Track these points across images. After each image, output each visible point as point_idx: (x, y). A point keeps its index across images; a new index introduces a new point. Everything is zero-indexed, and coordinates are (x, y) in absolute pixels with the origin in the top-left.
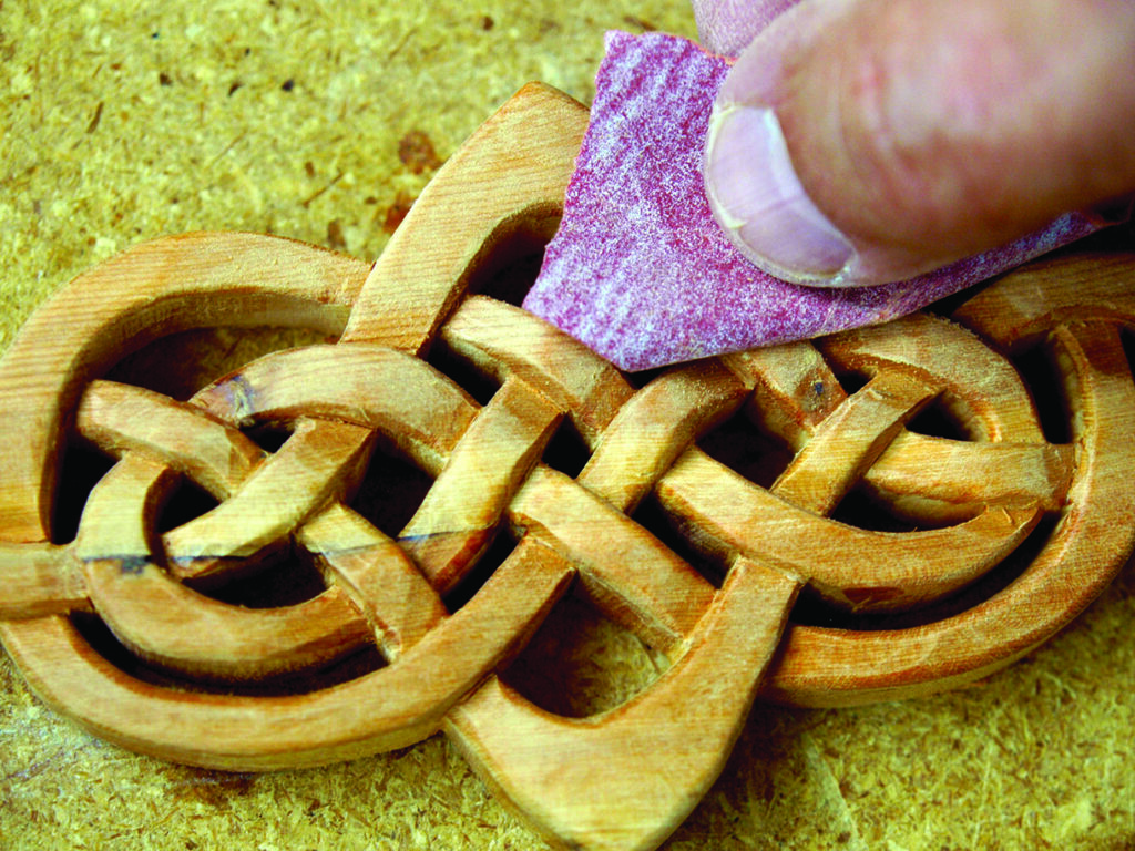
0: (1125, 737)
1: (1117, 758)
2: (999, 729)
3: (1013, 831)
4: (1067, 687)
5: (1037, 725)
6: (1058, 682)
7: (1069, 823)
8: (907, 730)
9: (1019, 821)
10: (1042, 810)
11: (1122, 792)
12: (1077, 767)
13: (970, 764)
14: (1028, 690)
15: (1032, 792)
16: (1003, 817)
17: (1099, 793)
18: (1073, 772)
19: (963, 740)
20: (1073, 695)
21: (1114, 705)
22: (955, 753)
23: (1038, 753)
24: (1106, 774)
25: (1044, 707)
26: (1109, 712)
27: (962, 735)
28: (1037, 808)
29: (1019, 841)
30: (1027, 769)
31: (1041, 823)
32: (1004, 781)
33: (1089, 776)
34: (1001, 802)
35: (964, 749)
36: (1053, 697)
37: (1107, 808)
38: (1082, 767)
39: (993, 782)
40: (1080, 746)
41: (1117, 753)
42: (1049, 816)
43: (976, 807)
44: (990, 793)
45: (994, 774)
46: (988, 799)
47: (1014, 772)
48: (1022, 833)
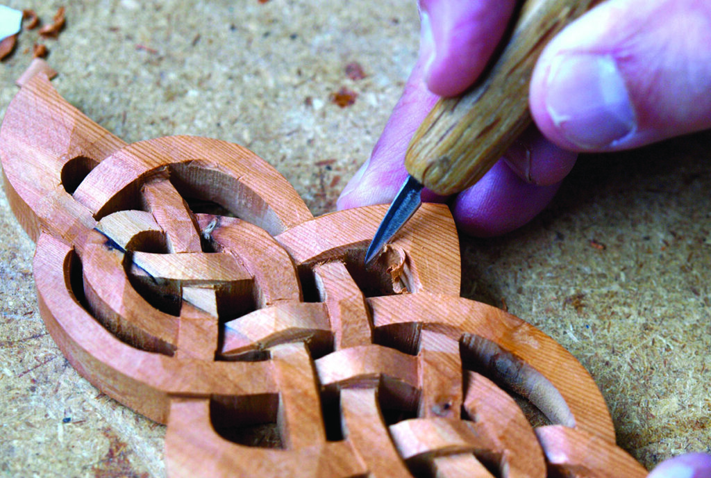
0: (698, 370)
1: (694, 381)
2: (631, 359)
3: (635, 407)
4: (668, 344)
5: (651, 359)
6: (664, 341)
7: (666, 407)
8: (581, 353)
9: (639, 404)
10: (651, 400)
11: (696, 396)
12: (672, 382)
13: (614, 373)
14: (648, 343)
15: (647, 390)
16: (630, 400)
17: (683, 395)
18: (670, 384)
19: (610, 362)
20: (672, 348)
21: (694, 355)
22: (606, 367)
23: (651, 373)
24: (688, 386)
25: (655, 351)
26: (691, 358)
27: (610, 359)
28: (649, 398)
29: (638, 413)
30: (644, 379)
31: (650, 406)
32: (631, 384)
33: (678, 387)
34: (629, 393)
35: (611, 365)
36: (661, 347)
37: (687, 403)
38: (674, 382)
39: (625, 383)
40: (674, 372)
41: (693, 377)
42: (655, 403)
43: (616, 394)
44: (624, 388)
45: (627, 379)
46: (622, 391)
47: (637, 380)
48: (640, 409)
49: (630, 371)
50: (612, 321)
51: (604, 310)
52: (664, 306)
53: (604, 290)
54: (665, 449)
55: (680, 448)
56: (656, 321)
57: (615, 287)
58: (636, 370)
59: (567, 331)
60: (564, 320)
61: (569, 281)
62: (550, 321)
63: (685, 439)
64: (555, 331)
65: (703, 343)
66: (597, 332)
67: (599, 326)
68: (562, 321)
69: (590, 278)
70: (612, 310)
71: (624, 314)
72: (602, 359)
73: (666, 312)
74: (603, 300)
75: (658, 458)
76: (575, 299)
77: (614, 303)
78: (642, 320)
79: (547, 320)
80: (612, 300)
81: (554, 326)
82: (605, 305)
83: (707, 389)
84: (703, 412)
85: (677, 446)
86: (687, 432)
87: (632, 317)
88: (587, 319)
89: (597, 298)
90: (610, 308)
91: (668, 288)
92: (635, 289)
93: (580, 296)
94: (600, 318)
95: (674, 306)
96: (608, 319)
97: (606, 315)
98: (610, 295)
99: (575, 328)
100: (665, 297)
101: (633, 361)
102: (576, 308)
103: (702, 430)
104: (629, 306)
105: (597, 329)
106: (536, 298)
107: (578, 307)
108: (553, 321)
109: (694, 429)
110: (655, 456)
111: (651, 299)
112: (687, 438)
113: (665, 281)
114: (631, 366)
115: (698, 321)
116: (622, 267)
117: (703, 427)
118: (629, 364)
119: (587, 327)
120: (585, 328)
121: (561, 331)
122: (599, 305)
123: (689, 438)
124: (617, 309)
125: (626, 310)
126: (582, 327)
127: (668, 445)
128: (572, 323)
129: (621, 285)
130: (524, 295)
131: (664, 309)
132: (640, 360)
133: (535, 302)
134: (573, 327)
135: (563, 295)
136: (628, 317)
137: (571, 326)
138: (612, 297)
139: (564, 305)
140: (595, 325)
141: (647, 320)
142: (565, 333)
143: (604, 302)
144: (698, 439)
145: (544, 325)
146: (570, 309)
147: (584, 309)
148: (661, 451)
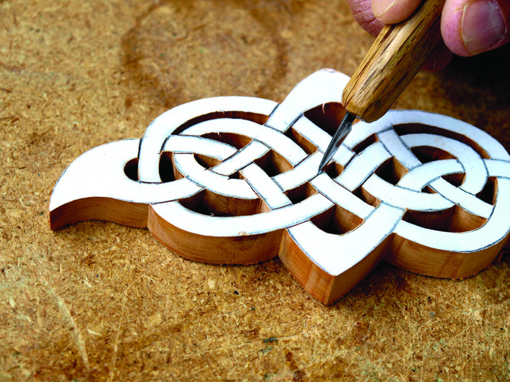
0: (173, 294)
1: (171, 301)
2: (128, 293)
3: (133, 325)
4: (152, 279)
5: (141, 291)
6: (149, 278)
7: (154, 321)
8: (95, 294)
9: (135, 322)
10: (143, 318)
11: (172, 311)
12: (156, 304)
13: (117, 304)
14: (138, 281)
15: (140, 312)
16: (129, 320)
17: (164, 312)
18: (155, 306)
19: (115, 297)
20: (154, 282)
21: (169, 284)
22: (112, 301)
23: (142, 300)
24: (167, 306)
25: (143, 286)
26: (167, 286)
27: (114, 295)
28: (142, 317)
29: (135, 328)
30: (138, 305)
31: (143, 322)
32: (129, 309)
33: (160, 307)
34: (128, 316)
35: (115, 300)
36: (147, 283)
37: (168, 316)
38: (157, 304)
39: (126, 309)
40: (157, 297)
41: (170, 299)
42: (146, 320)
43: (120, 317)
44: (125, 313)
45: (126, 307)
46: (124, 315)
47: (133, 306)
48: (136, 325)
49: (128, 301)
50: (114, 270)
51: (108, 264)
52: (147, 255)
53: (107, 251)
54: (155, 349)
55: (164, 346)
56: (142, 266)
57: (114, 248)
58: (132, 300)
59: (84, 281)
60: (82, 274)
61: (83, 248)
62: (72, 276)
63: (167, 340)
64: (76, 282)
65: (174, 276)
66: (104, 279)
67: (105, 275)
68: (80, 275)
69: (96, 244)
70: (113, 262)
71: (121, 264)
72: (108, 296)
73: (149, 258)
74: (106, 257)
75: (151, 355)
76: (87, 259)
77: (114, 258)
78: (133, 267)
79: (70, 276)
80: (113, 256)
81: (75, 279)
82: (108, 260)
83: (179, 306)
84: (178, 321)
85: (163, 346)
86: (168, 335)
87: (126, 265)
88: (97, 271)
89: (102, 256)
90: (112, 261)
91: (149, 243)
92: (127, 247)
93: (91, 256)
94: (106, 269)
95: (153, 254)
96: (111, 269)
97: (110, 267)
98: (111, 253)
99: (89, 278)
100: (147, 249)
101: (129, 294)
102: (89, 265)
103: (178, 333)
104: (124, 258)
105: (104, 277)
106: (61, 262)
107: (90, 264)
108: (75, 276)
109: (173, 333)
110: (149, 355)
111: (138, 252)
112: (169, 339)
113: (146, 239)
114: (128, 298)
115: (170, 262)
116: (117, 234)
117: (179, 331)
118: (127, 297)
119: (97, 276)
120: (96, 277)
121: (80, 282)
122: (104, 261)
123: (170, 339)
124: (116, 261)
125: (122, 261)
126: (94, 277)
127: (157, 346)
128: (87, 275)
129: (118, 245)
130: (53, 261)
131: (147, 257)
132: (134, 293)
133: (61, 266)
134: (88, 278)
135: (79, 257)
136: (123, 266)
137: (86, 278)
138: (112, 254)
139: (81, 264)
140: (102, 274)
141: (137, 266)
142: (83, 282)
143: (107, 259)
144: (176, 339)
145: (68, 279)
146: (85, 266)
147: (94, 265)
148: (152, 350)
